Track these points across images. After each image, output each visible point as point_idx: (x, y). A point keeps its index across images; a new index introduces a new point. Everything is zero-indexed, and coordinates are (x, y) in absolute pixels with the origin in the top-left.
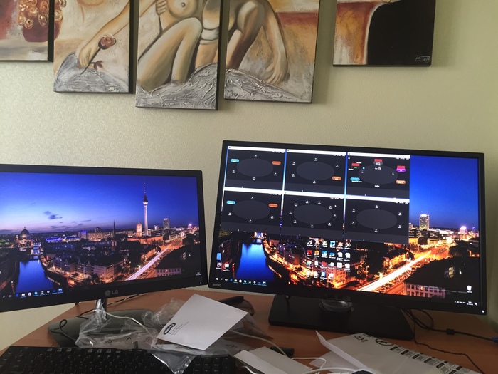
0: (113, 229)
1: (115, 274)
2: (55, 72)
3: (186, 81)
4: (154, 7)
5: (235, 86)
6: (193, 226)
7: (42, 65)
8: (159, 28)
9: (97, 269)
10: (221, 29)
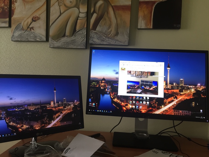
0: (40, 104)
1: (41, 125)
2: (12, 32)
3: (72, 36)
4: (57, 3)
5: (94, 38)
6: (77, 101)
7: (6, 29)
8: (60, 12)
9: (32, 123)
10: (88, 13)
